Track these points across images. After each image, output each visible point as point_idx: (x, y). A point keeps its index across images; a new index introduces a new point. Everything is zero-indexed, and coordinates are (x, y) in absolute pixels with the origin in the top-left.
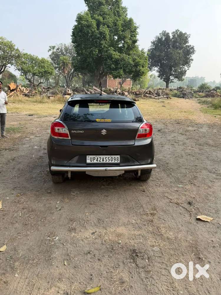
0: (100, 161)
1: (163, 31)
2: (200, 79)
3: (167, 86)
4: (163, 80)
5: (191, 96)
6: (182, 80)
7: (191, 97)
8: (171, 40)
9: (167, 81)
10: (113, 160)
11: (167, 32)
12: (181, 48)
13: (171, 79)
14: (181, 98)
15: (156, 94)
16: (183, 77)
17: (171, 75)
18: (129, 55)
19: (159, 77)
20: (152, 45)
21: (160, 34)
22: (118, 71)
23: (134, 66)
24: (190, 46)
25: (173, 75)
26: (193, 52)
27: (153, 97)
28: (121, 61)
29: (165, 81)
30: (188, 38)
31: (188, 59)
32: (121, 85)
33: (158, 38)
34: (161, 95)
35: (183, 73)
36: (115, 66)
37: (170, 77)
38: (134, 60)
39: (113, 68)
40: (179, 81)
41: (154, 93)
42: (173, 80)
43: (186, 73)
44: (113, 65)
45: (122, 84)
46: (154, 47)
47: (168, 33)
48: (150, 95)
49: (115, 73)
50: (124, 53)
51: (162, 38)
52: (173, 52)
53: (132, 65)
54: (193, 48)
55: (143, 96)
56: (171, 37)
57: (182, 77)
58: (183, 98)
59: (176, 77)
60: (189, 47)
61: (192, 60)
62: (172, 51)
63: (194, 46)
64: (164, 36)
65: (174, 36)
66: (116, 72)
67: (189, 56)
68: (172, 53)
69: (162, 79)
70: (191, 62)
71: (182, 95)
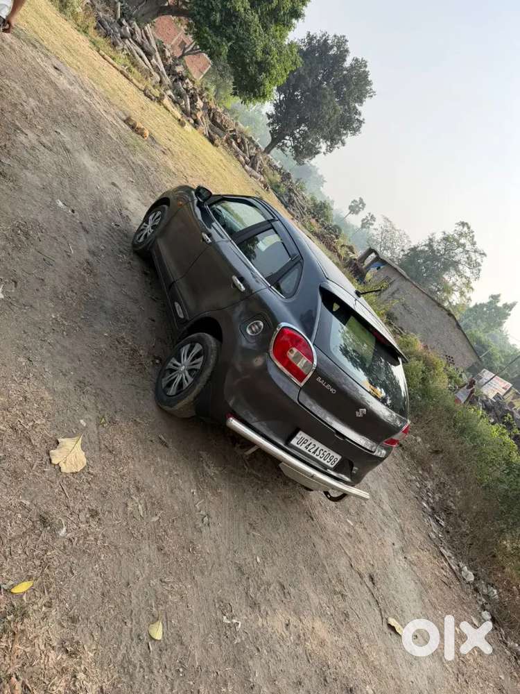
0: (309, 451)
1: (344, 36)
2: (317, 176)
3: (268, 150)
4: (270, 129)
5: (299, 215)
6: (300, 163)
7: (297, 217)
8: (342, 70)
9: (277, 138)
10: (328, 460)
11: (349, 45)
12: (343, 102)
13: (286, 141)
14: (282, 202)
15: (250, 158)
16: (306, 161)
17: (292, 135)
18: (266, 28)
19: (269, 116)
20: (306, 40)
21: (335, 36)
22: (219, 40)
23: (257, 63)
24: (360, 114)
25: (293, 138)
26: (355, 131)
27: (242, 159)
28: (241, 25)
29: (272, 135)
30: (368, 95)
31: (340, 134)
32: (183, 55)
33: (326, 41)
34: (258, 168)
35: (312, 152)
36: (221, 21)
37: (287, 138)
38: (266, 51)
39: (215, 21)
40: (294, 159)
41: (248, 152)
42: (286, 146)
43: (316, 156)
44: (218, 15)
45: (188, 54)
46: (305, 49)
47: (347, 51)
48: (239, 150)
49: (211, 38)
50: (258, 13)
51: (332, 47)
52: (329, 97)
53: (256, 58)
54: (361, 122)
55: (225, 138)
56: (347, 64)
57: (304, 157)
58: (286, 207)
59: (296, 148)
60: (356, 113)
61: (343, 144)
62: (329, 94)
63: (365, 121)
64: (339, 48)
65: (352, 67)
66: (214, 39)
67: (345, 132)
68: (325, 97)
69: (271, 127)
70: (338, 145)
71: (286, 199)
